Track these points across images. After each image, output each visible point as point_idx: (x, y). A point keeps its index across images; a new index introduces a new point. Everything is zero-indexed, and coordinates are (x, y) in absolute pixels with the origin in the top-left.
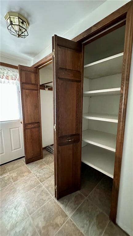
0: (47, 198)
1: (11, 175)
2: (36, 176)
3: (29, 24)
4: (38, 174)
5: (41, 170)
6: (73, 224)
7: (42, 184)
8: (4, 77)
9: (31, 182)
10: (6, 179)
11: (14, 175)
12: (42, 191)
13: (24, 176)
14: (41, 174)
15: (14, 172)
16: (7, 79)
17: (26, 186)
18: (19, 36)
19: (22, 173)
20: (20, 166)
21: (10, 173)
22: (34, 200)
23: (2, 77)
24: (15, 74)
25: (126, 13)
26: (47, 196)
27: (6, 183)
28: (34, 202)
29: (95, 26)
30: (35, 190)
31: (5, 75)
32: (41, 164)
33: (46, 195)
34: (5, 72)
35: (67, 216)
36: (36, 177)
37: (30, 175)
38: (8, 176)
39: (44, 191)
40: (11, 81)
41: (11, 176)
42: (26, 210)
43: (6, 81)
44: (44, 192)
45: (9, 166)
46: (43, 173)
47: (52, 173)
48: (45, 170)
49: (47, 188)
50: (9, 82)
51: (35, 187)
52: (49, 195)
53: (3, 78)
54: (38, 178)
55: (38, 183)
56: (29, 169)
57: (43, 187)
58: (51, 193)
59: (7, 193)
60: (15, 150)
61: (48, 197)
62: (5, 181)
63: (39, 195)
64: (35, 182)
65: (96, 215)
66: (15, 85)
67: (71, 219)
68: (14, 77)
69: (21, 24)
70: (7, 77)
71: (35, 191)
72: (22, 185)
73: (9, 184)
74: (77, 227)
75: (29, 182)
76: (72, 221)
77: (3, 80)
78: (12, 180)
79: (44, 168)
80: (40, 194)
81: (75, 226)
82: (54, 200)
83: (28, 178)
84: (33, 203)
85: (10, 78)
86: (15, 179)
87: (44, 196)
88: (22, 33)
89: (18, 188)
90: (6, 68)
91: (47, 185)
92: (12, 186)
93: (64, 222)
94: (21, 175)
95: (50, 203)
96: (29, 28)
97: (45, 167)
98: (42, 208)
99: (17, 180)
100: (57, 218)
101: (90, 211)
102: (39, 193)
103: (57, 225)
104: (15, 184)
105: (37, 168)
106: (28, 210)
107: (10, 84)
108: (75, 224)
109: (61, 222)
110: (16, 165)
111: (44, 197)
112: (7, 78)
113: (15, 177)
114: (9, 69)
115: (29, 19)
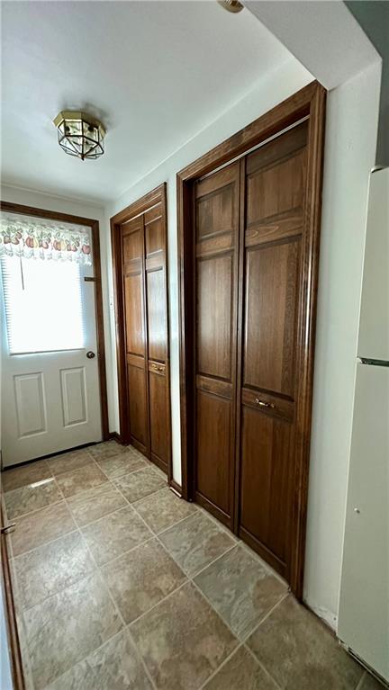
0: (142, 536)
1: (60, 482)
2: (120, 487)
3: (105, 130)
4: (124, 485)
5: (134, 477)
6: (196, 593)
7: (132, 508)
8: (50, 245)
9: (107, 500)
10: (48, 491)
11: (67, 482)
12: (132, 521)
13: (91, 487)
14: (130, 486)
15: (67, 477)
16: (57, 249)
17: (95, 507)
18: (83, 156)
19: (87, 480)
20: (84, 465)
21: (57, 479)
22: (110, 539)
23: (45, 245)
24: (75, 237)
25: (309, 104)
26: (142, 531)
27: (47, 498)
28: (111, 543)
29: (249, 128)
30: (114, 517)
31: (53, 239)
32: (133, 462)
33: (139, 529)
34: (53, 234)
35: (183, 575)
36: (118, 491)
37: (106, 485)
38: (52, 482)
39: (135, 522)
40: (65, 253)
41: (60, 485)
42: (92, 556)
43: (55, 253)
44: (137, 524)
45: (56, 464)
46: (137, 483)
47: (158, 483)
48: (142, 475)
49: (145, 515)
50: (60, 257)
51: (116, 512)
52: (147, 529)
53: (47, 248)
54: (124, 492)
55: (124, 503)
56: (105, 472)
57: (135, 512)
58: (152, 527)
59: (50, 518)
60: (69, 424)
61: (144, 534)
62: (47, 496)
63: (122, 529)
64: (116, 500)
65: (256, 580)
66: (74, 262)
67: (194, 584)
68: (72, 243)
69: (87, 134)
70: (57, 243)
71: (113, 521)
72: (86, 505)
73: (53, 501)
74: (204, 600)
75: (102, 500)
76: (194, 587)
77: (47, 252)
78: (61, 493)
79: (140, 472)
80: (127, 528)
81: (201, 596)
82: (157, 541)
83: (100, 491)
84: (107, 543)
85: (63, 246)
86: (69, 493)
87: (135, 531)
88: (92, 149)
89: (74, 511)
90: (54, 223)
91: (144, 509)
92: (62, 507)
93: (175, 587)
94: (83, 483)
95: (146, 546)
96: (106, 136)
97: (143, 469)
98: (128, 555)
99: (75, 494)
100: (160, 578)
101: (242, 570)
102: (122, 524)
103: (159, 592)
104: (69, 502)
105: (122, 471)
106: (95, 557)
107: (63, 261)
108: (201, 593)
109: (167, 587)
110: (74, 461)
111: (135, 533)
112: (57, 246)
113: (69, 487)
114: (62, 224)
115: (105, 121)
